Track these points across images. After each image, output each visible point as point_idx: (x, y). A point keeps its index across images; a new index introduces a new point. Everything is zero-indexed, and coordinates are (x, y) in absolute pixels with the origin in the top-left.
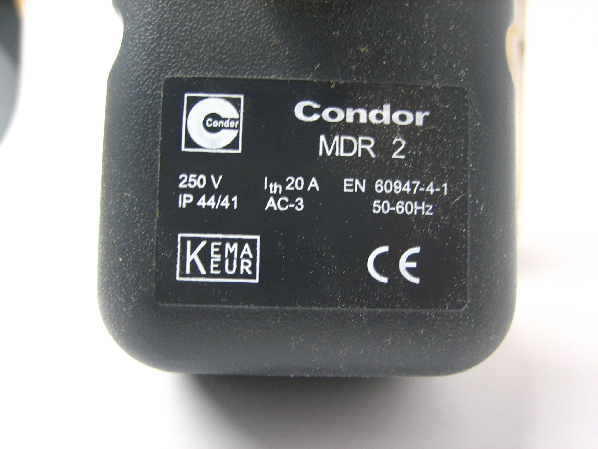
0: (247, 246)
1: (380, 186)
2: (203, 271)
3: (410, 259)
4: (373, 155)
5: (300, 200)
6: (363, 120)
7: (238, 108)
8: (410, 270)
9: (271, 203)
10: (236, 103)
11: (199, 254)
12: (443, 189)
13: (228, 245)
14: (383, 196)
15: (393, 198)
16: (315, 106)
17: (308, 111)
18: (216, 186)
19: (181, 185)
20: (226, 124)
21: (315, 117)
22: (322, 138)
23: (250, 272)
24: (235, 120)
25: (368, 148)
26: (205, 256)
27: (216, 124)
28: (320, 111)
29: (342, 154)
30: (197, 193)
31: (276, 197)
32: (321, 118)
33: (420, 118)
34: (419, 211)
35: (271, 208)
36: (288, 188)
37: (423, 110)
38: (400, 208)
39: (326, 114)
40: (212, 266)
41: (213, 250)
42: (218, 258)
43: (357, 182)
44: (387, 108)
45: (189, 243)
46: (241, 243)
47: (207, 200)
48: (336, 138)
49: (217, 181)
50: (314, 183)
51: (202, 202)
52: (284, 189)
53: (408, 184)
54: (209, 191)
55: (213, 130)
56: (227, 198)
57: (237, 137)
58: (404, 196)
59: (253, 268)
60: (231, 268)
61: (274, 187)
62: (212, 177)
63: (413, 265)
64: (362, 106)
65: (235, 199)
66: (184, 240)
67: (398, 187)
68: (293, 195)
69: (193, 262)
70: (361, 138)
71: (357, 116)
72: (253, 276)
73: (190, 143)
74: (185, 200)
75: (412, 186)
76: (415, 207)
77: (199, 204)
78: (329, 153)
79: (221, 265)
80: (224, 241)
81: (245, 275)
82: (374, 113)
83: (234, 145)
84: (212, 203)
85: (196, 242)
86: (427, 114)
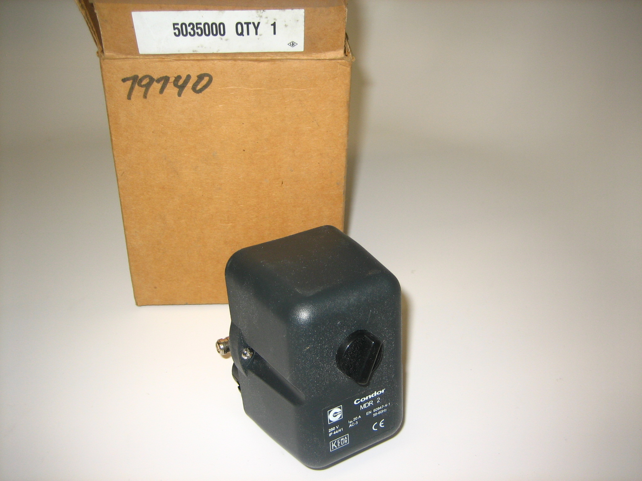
0: (346, 437)
1: (374, 410)
2: (336, 447)
3: (382, 423)
4: (373, 404)
5: (357, 422)
6: (370, 397)
7: (341, 409)
8: (382, 425)
9: (350, 425)
10: (340, 408)
11: (335, 444)
12: (389, 404)
13: (341, 439)
14: (376, 412)
15: (377, 412)
16: (359, 399)
17: (357, 402)
18: (337, 428)
19: (329, 432)
20: (338, 413)
21: (359, 402)
22: (361, 406)
23: (347, 442)
24: (340, 412)
25: (371, 403)
26: (336, 444)
27: (336, 414)
28: (360, 400)
29: (366, 407)
30: (333, 432)
31: (351, 424)
32: (360, 402)
33: (383, 391)
34: (384, 412)
35: (351, 427)
36: (354, 420)
37: (384, 389)
38: (379, 413)
39: (361, 401)
40: (338, 445)
41: (338, 441)
42: (339, 443)
43: (369, 412)
44: (375, 392)
45: (332, 443)
46: (344, 437)
47: (336, 432)
48: (364, 404)
49: (337, 426)
50: (360, 417)
51: (335, 433)
52: (353, 421)
53: (381, 407)
54: (336, 430)
55: (336, 416)
56: (340, 429)
57: (341, 415)
58: (380, 410)
59: (348, 441)
60: (342, 443)
61: (351, 422)
62: (336, 427)
63: (383, 423)
64: (370, 395)
65: (342, 429)
66: (331, 443)
67: (379, 408)
68: (355, 422)
69: (334, 446)
70: (370, 402)
71: (369, 397)
72: (348, 443)
73: (330, 421)
74: (330, 435)
75: (382, 407)
76: (383, 411)
77: (334, 433)
78: (363, 408)
79: (340, 444)
80: (340, 439)
81: (346, 443)
82: (372, 395)
83: (341, 417)
84: (337, 432)
85: (334, 442)
86: (385, 389)
